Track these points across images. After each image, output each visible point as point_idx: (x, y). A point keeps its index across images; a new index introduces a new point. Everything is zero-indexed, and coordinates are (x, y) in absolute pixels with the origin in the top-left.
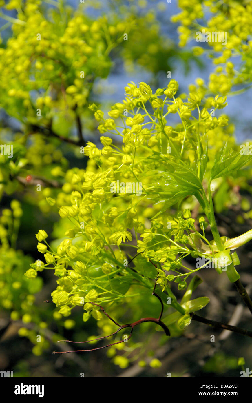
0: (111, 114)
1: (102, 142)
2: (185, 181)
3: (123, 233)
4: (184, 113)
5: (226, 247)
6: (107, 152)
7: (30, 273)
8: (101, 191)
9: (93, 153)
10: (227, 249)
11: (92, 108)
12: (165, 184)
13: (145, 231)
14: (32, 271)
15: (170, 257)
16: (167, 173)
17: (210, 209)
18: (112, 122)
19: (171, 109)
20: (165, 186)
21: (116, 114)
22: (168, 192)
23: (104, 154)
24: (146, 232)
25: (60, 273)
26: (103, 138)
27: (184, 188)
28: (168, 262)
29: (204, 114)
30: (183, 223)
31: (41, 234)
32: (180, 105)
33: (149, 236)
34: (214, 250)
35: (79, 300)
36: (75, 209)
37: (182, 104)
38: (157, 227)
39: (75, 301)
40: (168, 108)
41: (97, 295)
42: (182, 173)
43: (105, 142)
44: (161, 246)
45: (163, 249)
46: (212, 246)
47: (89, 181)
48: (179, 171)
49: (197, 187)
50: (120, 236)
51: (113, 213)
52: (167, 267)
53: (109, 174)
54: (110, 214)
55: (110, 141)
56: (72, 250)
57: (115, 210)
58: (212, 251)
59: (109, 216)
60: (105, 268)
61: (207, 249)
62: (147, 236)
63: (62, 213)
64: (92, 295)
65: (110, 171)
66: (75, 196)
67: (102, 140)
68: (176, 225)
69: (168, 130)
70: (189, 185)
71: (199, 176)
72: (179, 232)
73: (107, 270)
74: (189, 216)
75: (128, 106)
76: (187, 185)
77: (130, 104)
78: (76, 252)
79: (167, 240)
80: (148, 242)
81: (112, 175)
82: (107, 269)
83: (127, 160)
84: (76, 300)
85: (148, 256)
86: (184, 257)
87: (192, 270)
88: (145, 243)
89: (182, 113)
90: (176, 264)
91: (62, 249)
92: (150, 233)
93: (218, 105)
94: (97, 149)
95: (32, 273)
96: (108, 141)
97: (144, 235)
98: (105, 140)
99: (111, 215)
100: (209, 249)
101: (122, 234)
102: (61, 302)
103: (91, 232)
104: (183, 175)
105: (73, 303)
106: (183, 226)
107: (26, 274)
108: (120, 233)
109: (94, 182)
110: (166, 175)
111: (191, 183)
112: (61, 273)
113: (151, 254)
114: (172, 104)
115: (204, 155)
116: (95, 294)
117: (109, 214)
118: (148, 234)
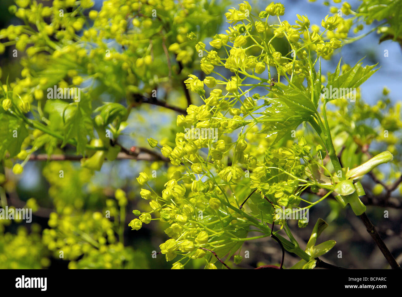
0: (213, 44)
1: (203, 68)
2: (296, 104)
3: (233, 168)
4: (292, 35)
5: (349, 177)
6: (209, 81)
7: (134, 223)
8: (205, 123)
9: (195, 84)
10: (349, 179)
11: (191, 37)
12: (276, 112)
13: (257, 165)
14: (136, 221)
15: (286, 190)
16: (277, 100)
17: (327, 134)
18: (215, 53)
19: (278, 32)
20: (276, 114)
21: (218, 44)
22: (279, 118)
23: (206, 84)
24: (259, 165)
25: (165, 216)
26: (204, 65)
27: (296, 113)
28: (285, 197)
29: (315, 36)
30: (297, 149)
31: (143, 177)
32: (287, 28)
33: (262, 170)
34: (335, 182)
35: (188, 245)
36: (180, 150)
37: (289, 27)
38: (269, 158)
39: (183, 246)
40: (275, 31)
41: (207, 236)
42: (292, 95)
43: (206, 69)
44: (276, 181)
45: (279, 183)
46: (333, 177)
47: (191, 114)
48: (289, 93)
49: (311, 110)
50: (230, 171)
51: (220, 146)
52: (283, 201)
53: (211, 100)
54: (217, 148)
55: (211, 67)
56: (177, 190)
57: (222, 143)
58: (333, 182)
59: (217, 149)
60: (213, 203)
61: (328, 181)
62: (260, 170)
63: (165, 151)
64: (202, 237)
65: (213, 97)
66: (180, 137)
67: (202, 67)
68: (291, 156)
69: (277, 56)
70: (302, 108)
71: (312, 100)
72: (295, 162)
73: (215, 205)
74: (305, 143)
75: (231, 36)
76: (299, 108)
77: (234, 33)
78: (181, 191)
79: (283, 173)
80: (261, 177)
81: (215, 101)
82: (215, 203)
83: (231, 86)
84: (186, 245)
85: (262, 189)
86: (303, 190)
87: (312, 203)
88: (259, 178)
89: (290, 35)
90: (294, 198)
91: (167, 193)
92: (264, 166)
93: (328, 26)
94: (199, 81)
95: (136, 223)
96: (209, 68)
97: (257, 169)
98: (205, 66)
99: (219, 149)
100: (330, 180)
101: (232, 170)
102: (169, 248)
103: (198, 171)
104: (293, 97)
105: (182, 251)
106: (298, 152)
107: (130, 225)
108: (229, 168)
109: (197, 114)
110: (276, 101)
111: (304, 107)
112: (167, 216)
113: (265, 186)
114: (277, 27)
115: (318, 80)
116: (205, 236)
117: (215, 148)
118: (261, 168)
